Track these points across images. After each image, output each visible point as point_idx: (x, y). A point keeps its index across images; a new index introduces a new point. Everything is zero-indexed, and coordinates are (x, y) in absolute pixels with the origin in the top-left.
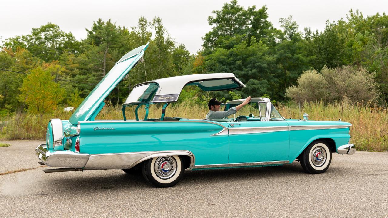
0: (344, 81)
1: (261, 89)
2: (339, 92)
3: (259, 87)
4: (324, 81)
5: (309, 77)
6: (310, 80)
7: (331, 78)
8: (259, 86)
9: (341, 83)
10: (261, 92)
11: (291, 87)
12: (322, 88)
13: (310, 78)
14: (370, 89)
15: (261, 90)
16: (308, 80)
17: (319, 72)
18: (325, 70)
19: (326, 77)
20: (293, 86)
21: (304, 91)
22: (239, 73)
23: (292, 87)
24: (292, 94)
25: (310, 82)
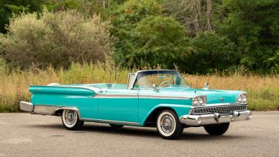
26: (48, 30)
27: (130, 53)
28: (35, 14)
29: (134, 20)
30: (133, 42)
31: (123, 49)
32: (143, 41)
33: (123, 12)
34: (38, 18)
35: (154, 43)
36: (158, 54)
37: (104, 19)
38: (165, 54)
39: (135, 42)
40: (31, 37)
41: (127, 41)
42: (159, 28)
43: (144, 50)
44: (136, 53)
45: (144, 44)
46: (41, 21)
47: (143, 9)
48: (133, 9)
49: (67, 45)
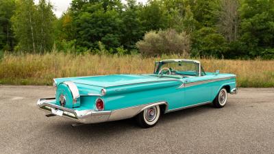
7: (164, 36)
8: (113, 38)
9: (170, 40)
11: (139, 41)
13: (152, 36)
15: (114, 42)
18: (161, 31)
19: (161, 35)
21: (148, 44)
24: (140, 46)
26: (161, 38)
27: (201, 50)
28: (155, 32)
29: (203, 35)
32: (207, 44)
33: (199, 33)
34: (157, 33)
35: (212, 45)
36: (213, 50)
37: (187, 34)
38: (216, 50)
39: (203, 45)
40: (153, 41)
41: (200, 45)
42: (214, 39)
43: (207, 48)
44: (203, 50)
45: (207, 46)
46: (157, 35)
48: (203, 31)
49: (170, 46)
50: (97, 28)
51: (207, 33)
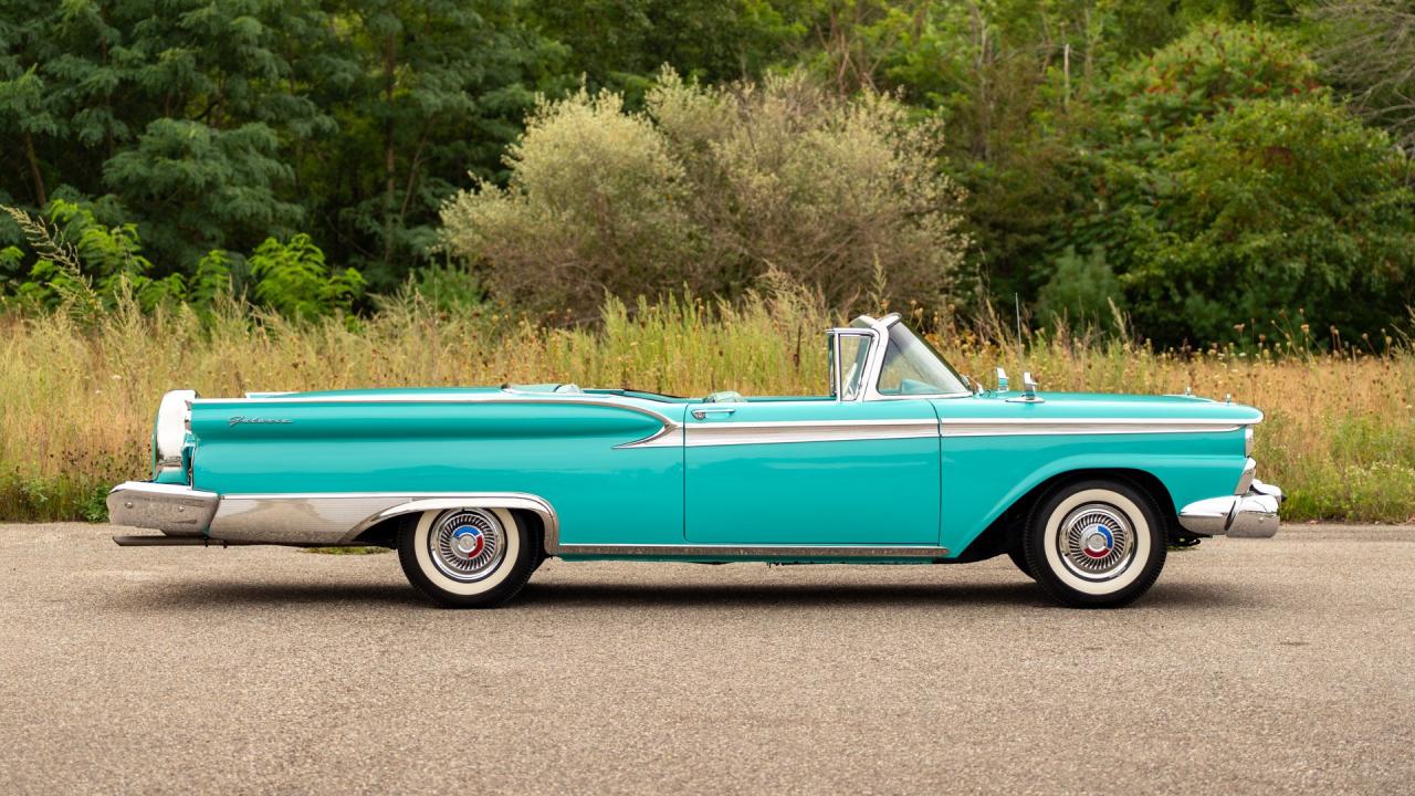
0: (776, 164)
1: (230, 192)
2: (747, 229)
3: (222, 179)
4: (665, 165)
5: (577, 140)
6: (582, 157)
7: (701, 146)
8: (220, 168)
9: (758, 179)
10: (230, 206)
11: (467, 190)
12: (651, 203)
13: (586, 144)
14: (912, 216)
15: (227, 199)
16: (574, 154)
17: (634, 104)
18: (671, 92)
19: (672, 136)
20: (486, 186)
21: (550, 221)
22: (85, 75)
23: (478, 189)
24: (478, 238)
25: (588, 170)
27: (1142, 263)
28: (613, 102)
29: (1173, 120)
30: (1160, 217)
31: (1120, 246)
32: (1203, 211)
33: (1140, 88)
34: (629, 108)
35: (1246, 220)
36: (1259, 268)
38: (1297, 266)
39: (1173, 216)
41: (1136, 211)
42: (1280, 154)
43: (1200, 250)
44: (1167, 265)
45: (1207, 223)
46: (636, 124)
47: (1220, 70)
48: (1181, 77)
50: (65, 64)
51: (1217, 87)
